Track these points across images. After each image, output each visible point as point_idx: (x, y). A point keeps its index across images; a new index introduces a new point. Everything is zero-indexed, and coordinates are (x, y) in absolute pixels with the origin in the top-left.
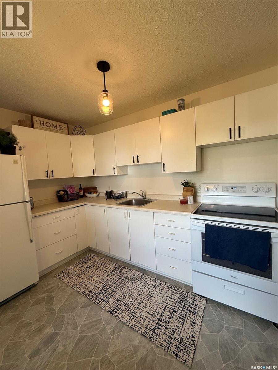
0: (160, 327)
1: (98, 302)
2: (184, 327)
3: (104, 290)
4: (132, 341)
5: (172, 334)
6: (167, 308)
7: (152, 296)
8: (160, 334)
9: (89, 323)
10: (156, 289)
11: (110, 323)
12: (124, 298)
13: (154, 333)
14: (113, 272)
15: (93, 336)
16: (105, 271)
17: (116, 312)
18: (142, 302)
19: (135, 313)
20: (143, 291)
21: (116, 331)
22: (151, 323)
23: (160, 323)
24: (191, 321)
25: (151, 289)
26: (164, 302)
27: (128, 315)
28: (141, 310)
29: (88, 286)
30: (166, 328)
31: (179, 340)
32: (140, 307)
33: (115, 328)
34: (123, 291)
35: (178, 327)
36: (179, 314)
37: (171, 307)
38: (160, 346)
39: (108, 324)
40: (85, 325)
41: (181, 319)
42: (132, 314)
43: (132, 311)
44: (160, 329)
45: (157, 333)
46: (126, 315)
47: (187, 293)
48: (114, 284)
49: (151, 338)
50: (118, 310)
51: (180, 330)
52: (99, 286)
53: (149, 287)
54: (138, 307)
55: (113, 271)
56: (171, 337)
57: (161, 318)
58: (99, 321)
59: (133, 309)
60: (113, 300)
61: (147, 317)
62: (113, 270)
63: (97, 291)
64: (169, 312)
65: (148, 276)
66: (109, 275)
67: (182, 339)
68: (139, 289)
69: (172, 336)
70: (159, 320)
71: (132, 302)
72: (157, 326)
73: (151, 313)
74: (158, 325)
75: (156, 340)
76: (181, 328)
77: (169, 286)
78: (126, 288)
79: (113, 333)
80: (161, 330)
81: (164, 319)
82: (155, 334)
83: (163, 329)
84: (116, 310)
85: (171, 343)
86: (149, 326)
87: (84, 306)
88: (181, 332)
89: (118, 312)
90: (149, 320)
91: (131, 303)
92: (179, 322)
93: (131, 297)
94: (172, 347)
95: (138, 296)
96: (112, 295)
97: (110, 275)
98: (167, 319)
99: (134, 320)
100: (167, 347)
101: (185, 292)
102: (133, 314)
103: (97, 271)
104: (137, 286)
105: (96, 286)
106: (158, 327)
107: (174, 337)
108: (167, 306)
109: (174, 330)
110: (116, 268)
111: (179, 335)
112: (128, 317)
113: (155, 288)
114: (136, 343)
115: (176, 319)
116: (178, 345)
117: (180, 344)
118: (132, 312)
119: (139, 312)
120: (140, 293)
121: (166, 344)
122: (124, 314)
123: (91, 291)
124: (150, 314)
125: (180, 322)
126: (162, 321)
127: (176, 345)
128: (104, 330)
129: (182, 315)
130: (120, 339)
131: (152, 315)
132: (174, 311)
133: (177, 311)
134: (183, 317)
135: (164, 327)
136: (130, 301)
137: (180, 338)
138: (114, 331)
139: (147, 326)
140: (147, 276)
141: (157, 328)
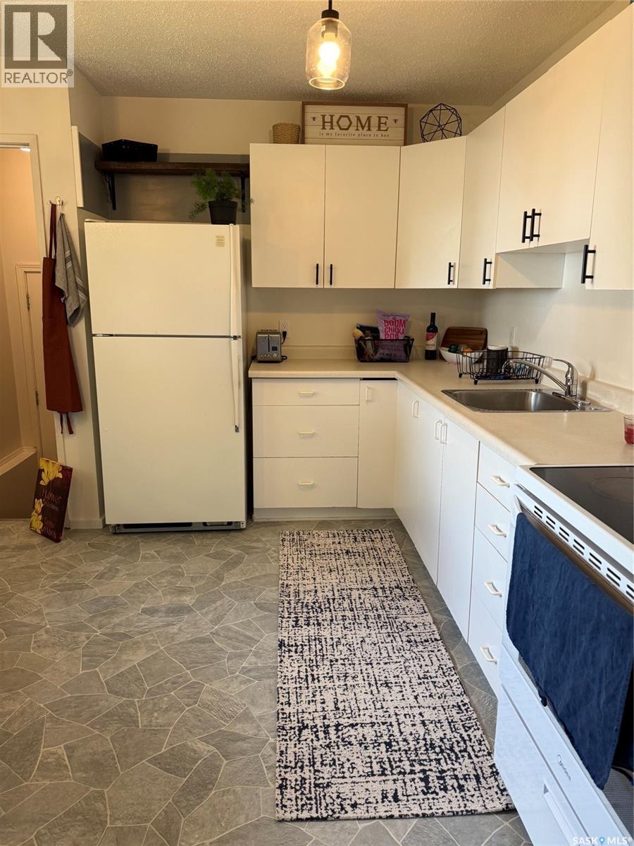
0: (321, 735)
1: (286, 615)
2: (363, 779)
3: (320, 607)
4: (253, 705)
5: (325, 762)
6: (385, 727)
7: (390, 688)
8: (306, 740)
9: (237, 632)
10: (420, 684)
11: (260, 657)
12: (332, 645)
13: (300, 730)
14: (380, 591)
15: (220, 650)
16: (368, 579)
17: (289, 651)
18: (354, 678)
19: (313, 679)
20: (386, 663)
21: (252, 674)
22: (316, 715)
23: (332, 731)
24: (396, 790)
25: (412, 675)
26: (396, 714)
27: (299, 671)
28: (330, 685)
29: (306, 582)
30: (328, 746)
31: (321, 781)
32: (336, 680)
33: (257, 669)
34: (349, 632)
35: (353, 768)
36: (391, 757)
37: (397, 733)
38: (278, 751)
39: (256, 654)
40: (229, 629)
41: (381, 767)
42: (307, 676)
43: (315, 673)
44: (317, 736)
45: (303, 734)
46: (297, 669)
47: (485, 753)
48: (352, 610)
49: (283, 729)
50: (296, 652)
51: (347, 774)
52: (320, 594)
53: (410, 669)
54: (335, 677)
55: (383, 588)
56: (314, 763)
57: (346, 727)
58: (251, 641)
59: (321, 672)
60: (312, 632)
61: (323, 703)
62: (387, 586)
63: (309, 599)
64: (377, 736)
65: (444, 651)
66: (365, 589)
67: (328, 786)
68: (385, 654)
69: (318, 764)
70: (338, 725)
71: (337, 660)
72: (320, 729)
73: (341, 706)
74: (323, 729)
75: (286, 740)
76: (355, 773)
77: (464, 705)
78: (364, 632)
79: (246, 671)
80: (315, 739)
81: (348, 734)
82: (297, 733)
83: (321, 742)
84: (293, 649)
85: (302, 768)
86: (306, 715)
87: (260, 606)
88: (344, 777)
89: (292, 654)
90: (319, 709)
91: (331, 661)
92: (369, 765)
93: (349, 653)
94: (296, 772)
95: (363, 662)
96: (319, 624)
97: (366, 592)
98: (352, 739)
99: (298, 685)
100: (288, 764)
101: (483, 747)
102: (310, 679)
103: (355, 567)
104: (390, 648)
105: (316, 591)
106: (317, 731)
107: (320, 768)
108: (391, 725)
109: (337, 763)
110: (397, 587)
111: (333, 777)
112: (295, 674)
113: (419, 681)
114: (256, 713)
115: (370, 757)
116: (307, 781)
117: (313, 785)
118: (312, 675)
119: (322, 684)
120: (374, 663)
121: (293, 759)
122: (296, 665)
123: (297, 593)
124: (336, 704)
125: (371, 767)
126: (340, 733)
127: (304, 779)
128: (242, 656)
129: (394, 765)
130: (243, 687)
131: (338, 709)
132: (389, 744)
133: (396, 751)
134: (389, 769)
135: (328, 741)
136: (336, 657)
137: (326, 781)
138: (250, 670)
139: (303, 712)
140: (442, 648)
141: (315, 730)
